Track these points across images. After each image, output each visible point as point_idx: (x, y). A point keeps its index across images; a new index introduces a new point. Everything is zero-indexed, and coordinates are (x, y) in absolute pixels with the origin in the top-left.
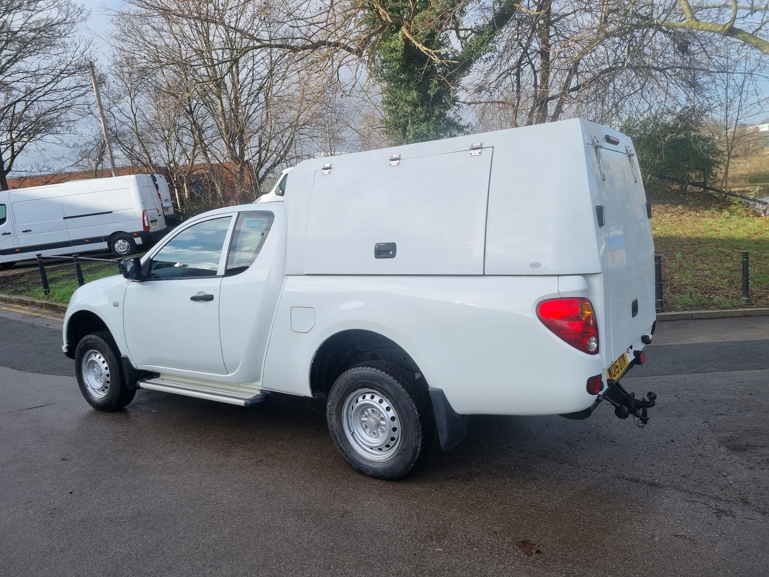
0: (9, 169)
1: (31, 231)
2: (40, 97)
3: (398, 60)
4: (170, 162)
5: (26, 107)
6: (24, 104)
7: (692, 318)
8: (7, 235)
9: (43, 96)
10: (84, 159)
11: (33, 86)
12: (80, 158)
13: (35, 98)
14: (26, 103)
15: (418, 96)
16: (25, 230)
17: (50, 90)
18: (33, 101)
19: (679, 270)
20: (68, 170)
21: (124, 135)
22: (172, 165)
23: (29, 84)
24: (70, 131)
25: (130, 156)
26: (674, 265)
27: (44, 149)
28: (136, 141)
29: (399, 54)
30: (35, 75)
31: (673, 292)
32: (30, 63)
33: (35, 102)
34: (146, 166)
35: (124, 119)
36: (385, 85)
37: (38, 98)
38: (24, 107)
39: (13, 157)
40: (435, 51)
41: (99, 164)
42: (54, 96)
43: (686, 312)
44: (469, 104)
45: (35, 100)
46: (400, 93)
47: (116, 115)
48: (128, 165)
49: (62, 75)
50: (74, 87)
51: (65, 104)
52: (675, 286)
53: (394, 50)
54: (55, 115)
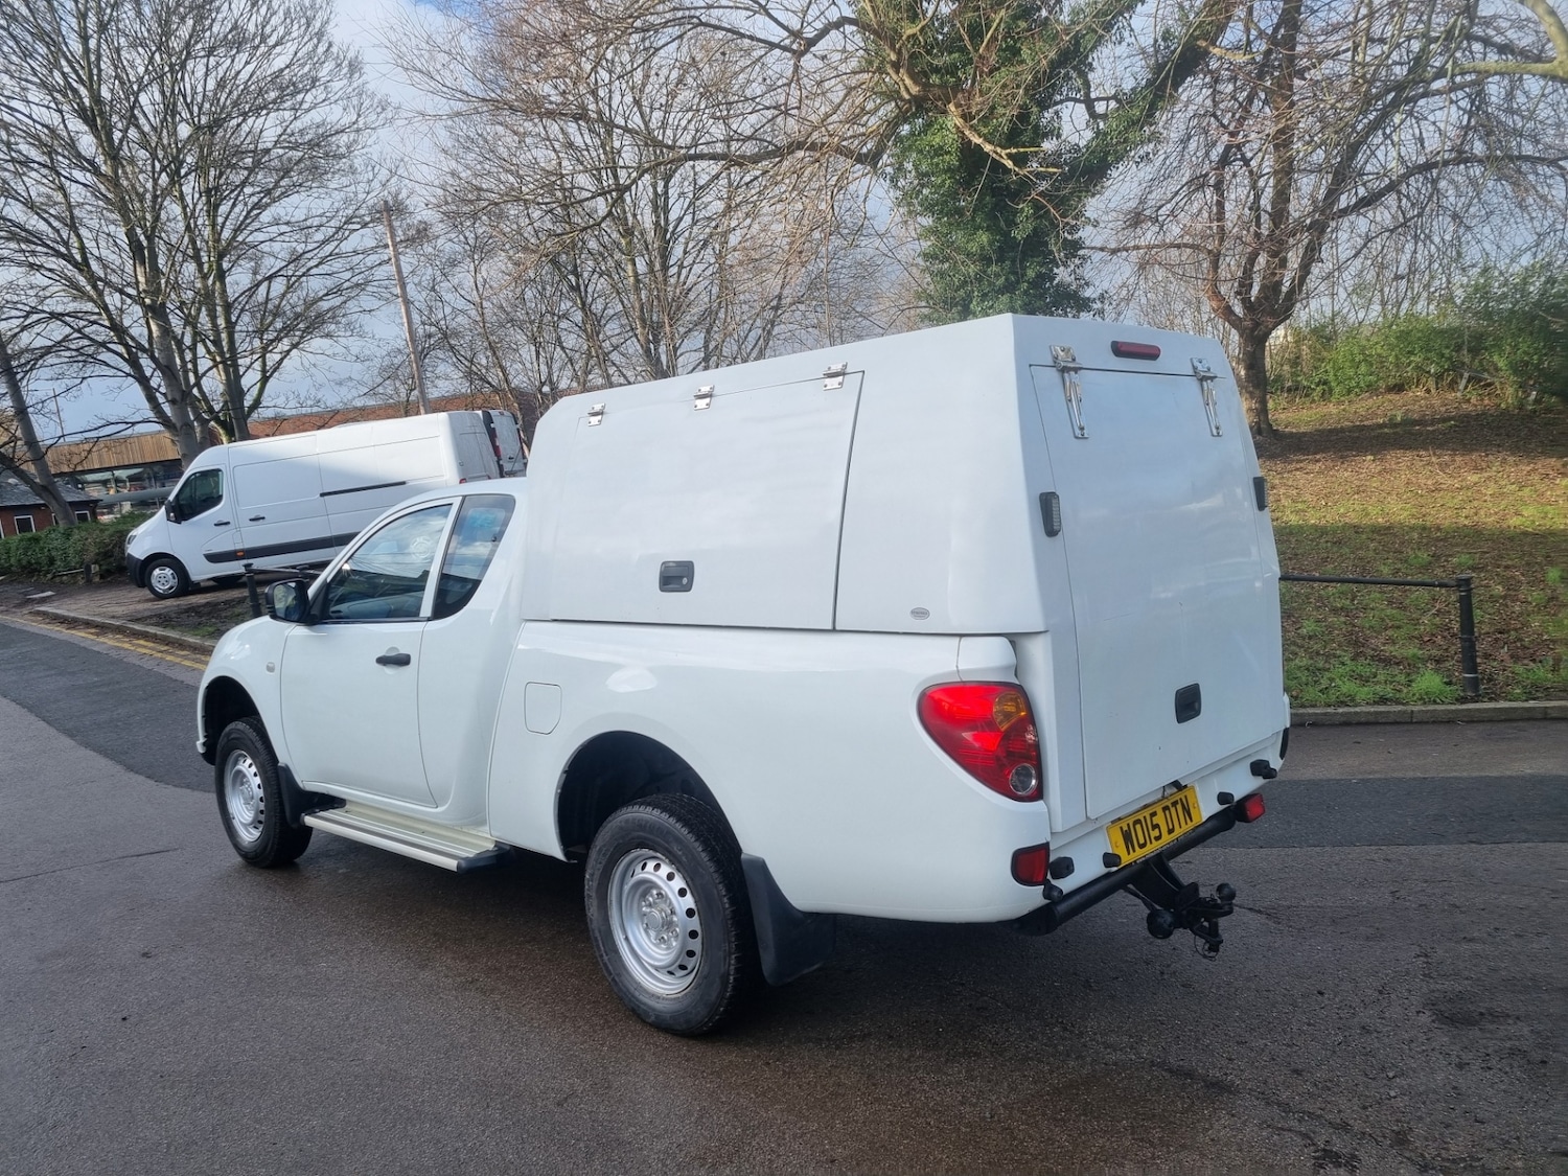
0: (257, 404)
1: (263, 518)
2: (311, 268)
3: (949, 170)
4: (543, 384)
5: (288, 288)
6: (285, 282)
7: (1545, 717)
8: (223, 527)
9: (316, 266)
10: (387, 382)
11: (300, 248)
12: (379, 380)
13: (304, 270)
14: (288, 280)
15: (991, 243)
16: (253, 517)
17: (330, 255)
18: (301, 276)
19: (1545, 607)
20: (359, 403)
21: (456, 334)
22: (546, 389)
23: (294, 244)
24: (352, 331)
25: (469, 375)
26: (1536, 595)
27: (314, 365)
28: (480, 344)
29: (953, 160)
30: (303, 228)
31: (1515, 658)
32: (295, 206)
33: (304, 279)
34: (496, 390)
35: (461, 304)
36: (927, 221)
37: (309, 270)
38: (284, 288)
39: (265, 380)
40: (1008, 151)
41: (412, 390)
42: (337, 265)
43: (1532, 704)
44: (1114, 252)
45: (303, 275)
46: (958, 237)
47: (447, 297)
48: (463, 391)
49: (350, 227)
50: (372, 249)
51: (355, 280)
52: (1526, 644)
53: (939, 151)
54: (337, 301)
